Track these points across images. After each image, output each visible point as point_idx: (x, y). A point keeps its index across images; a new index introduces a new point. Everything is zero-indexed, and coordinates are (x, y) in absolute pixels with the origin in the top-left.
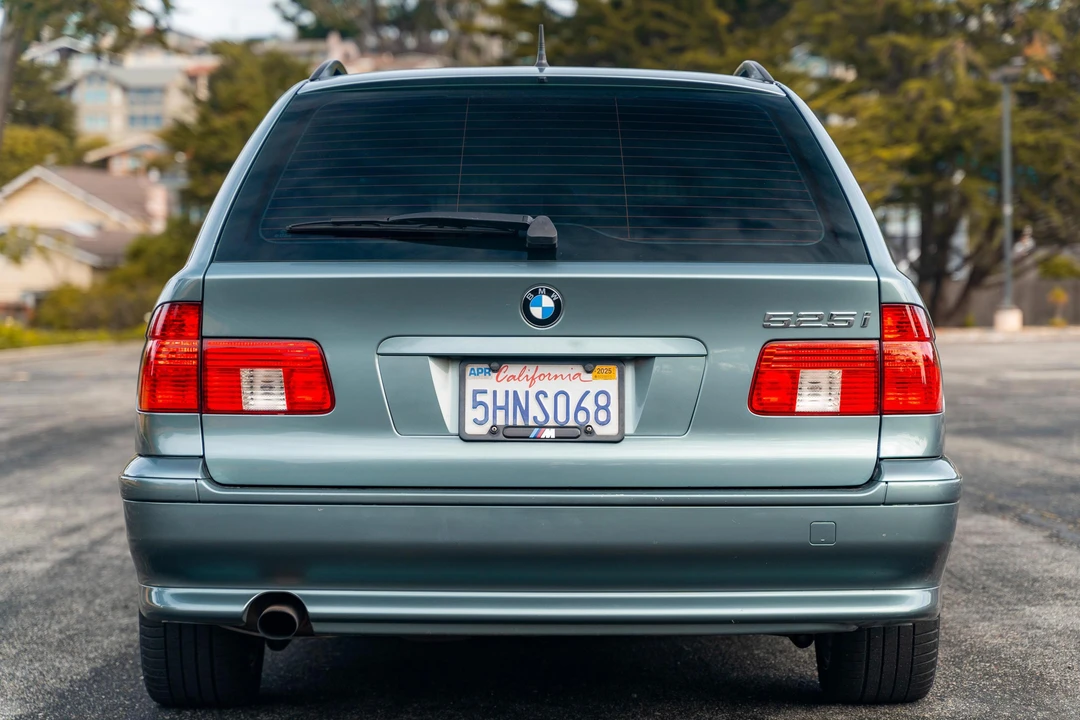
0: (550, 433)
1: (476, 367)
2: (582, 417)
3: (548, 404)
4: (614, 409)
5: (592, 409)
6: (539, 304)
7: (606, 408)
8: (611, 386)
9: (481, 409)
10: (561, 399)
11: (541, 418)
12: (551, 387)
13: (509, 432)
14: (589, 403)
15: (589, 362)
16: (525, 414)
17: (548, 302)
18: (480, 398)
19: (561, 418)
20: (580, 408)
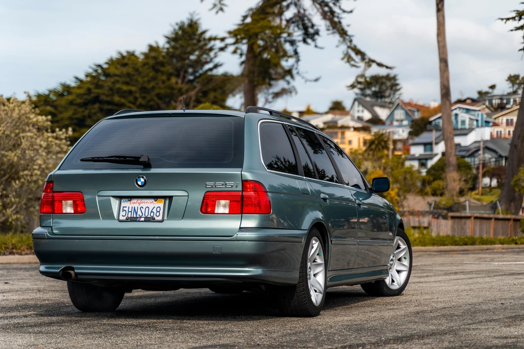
0: (143, 219)
1: (124, 200)
2: (152, 214)
3: (143, 211)
4: (161, 212)
5: (155, 212)
6: (140, 181)
7: (159, 212)
8: (162, 205)
9: (124, 212)
10: (147, 209)
11: (141, 215)
12: (145, 206)
13: (131, 219)
14: (155, 211)
15: (156, 198)
16: (136, 213)
17: (142, 180)
18: (124, 209)
19: (146, 215)
20: (152, 212)
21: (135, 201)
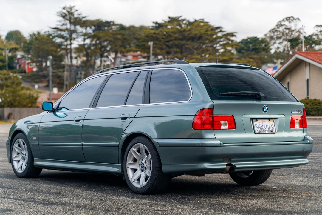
0: (267, 132)
1: (255, 120)
2: (270, 129)
3: (265, 126)
4: (274, 127)
5: (271, 128)
6: (265, 109)
7: (273, 127)
8: (273, 123)
9: (257, 128)
10: (267, 126)
11: (265, 129)
12: (265, 124)
13: (262, 132)
14: (271, 127)
15: (269, 119)
16: (263, 128)
17: (266, 108)
18: (256, 126)
19: (268, 130)
20: (270, 127)
21: (259, 121)
